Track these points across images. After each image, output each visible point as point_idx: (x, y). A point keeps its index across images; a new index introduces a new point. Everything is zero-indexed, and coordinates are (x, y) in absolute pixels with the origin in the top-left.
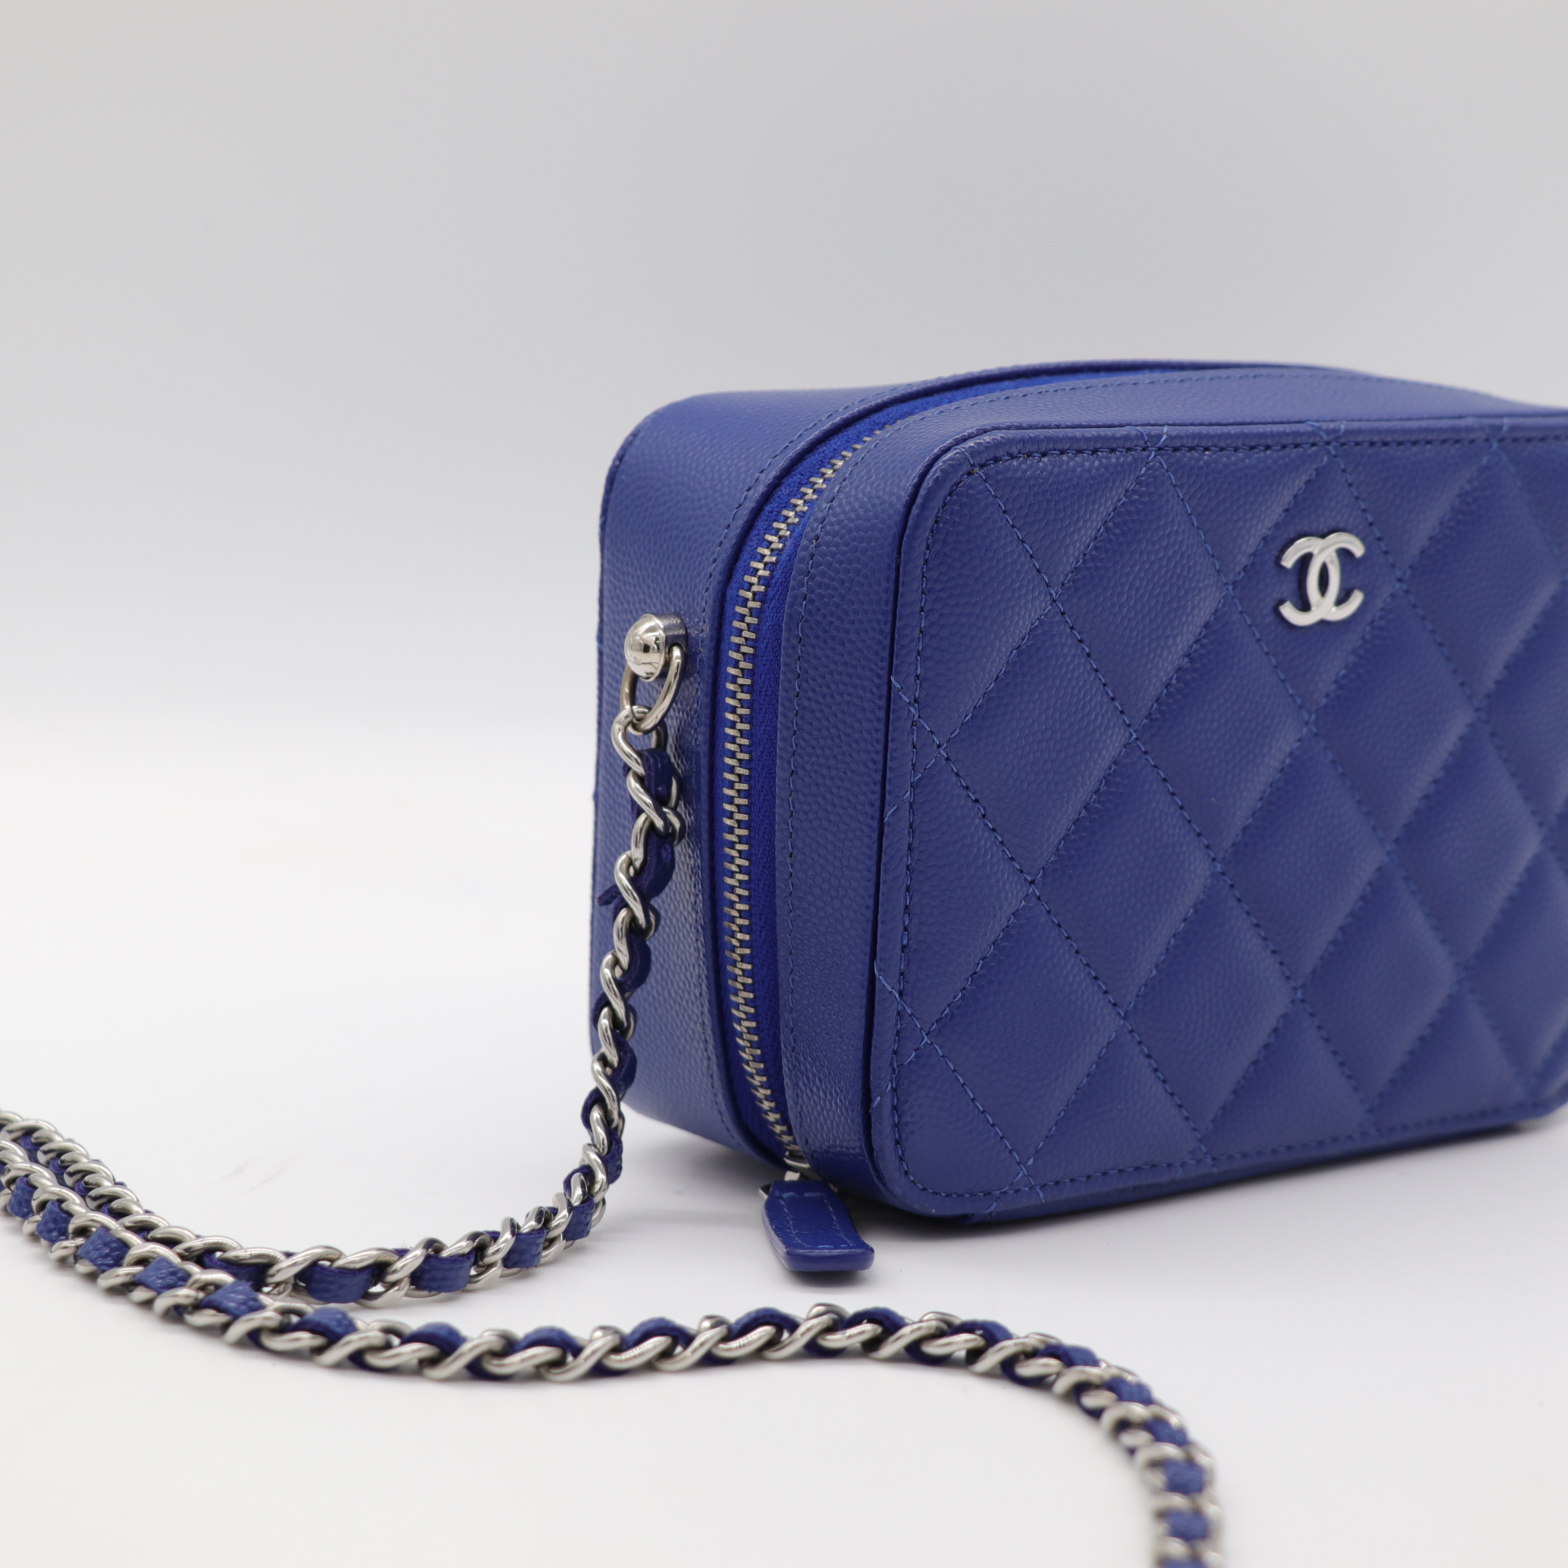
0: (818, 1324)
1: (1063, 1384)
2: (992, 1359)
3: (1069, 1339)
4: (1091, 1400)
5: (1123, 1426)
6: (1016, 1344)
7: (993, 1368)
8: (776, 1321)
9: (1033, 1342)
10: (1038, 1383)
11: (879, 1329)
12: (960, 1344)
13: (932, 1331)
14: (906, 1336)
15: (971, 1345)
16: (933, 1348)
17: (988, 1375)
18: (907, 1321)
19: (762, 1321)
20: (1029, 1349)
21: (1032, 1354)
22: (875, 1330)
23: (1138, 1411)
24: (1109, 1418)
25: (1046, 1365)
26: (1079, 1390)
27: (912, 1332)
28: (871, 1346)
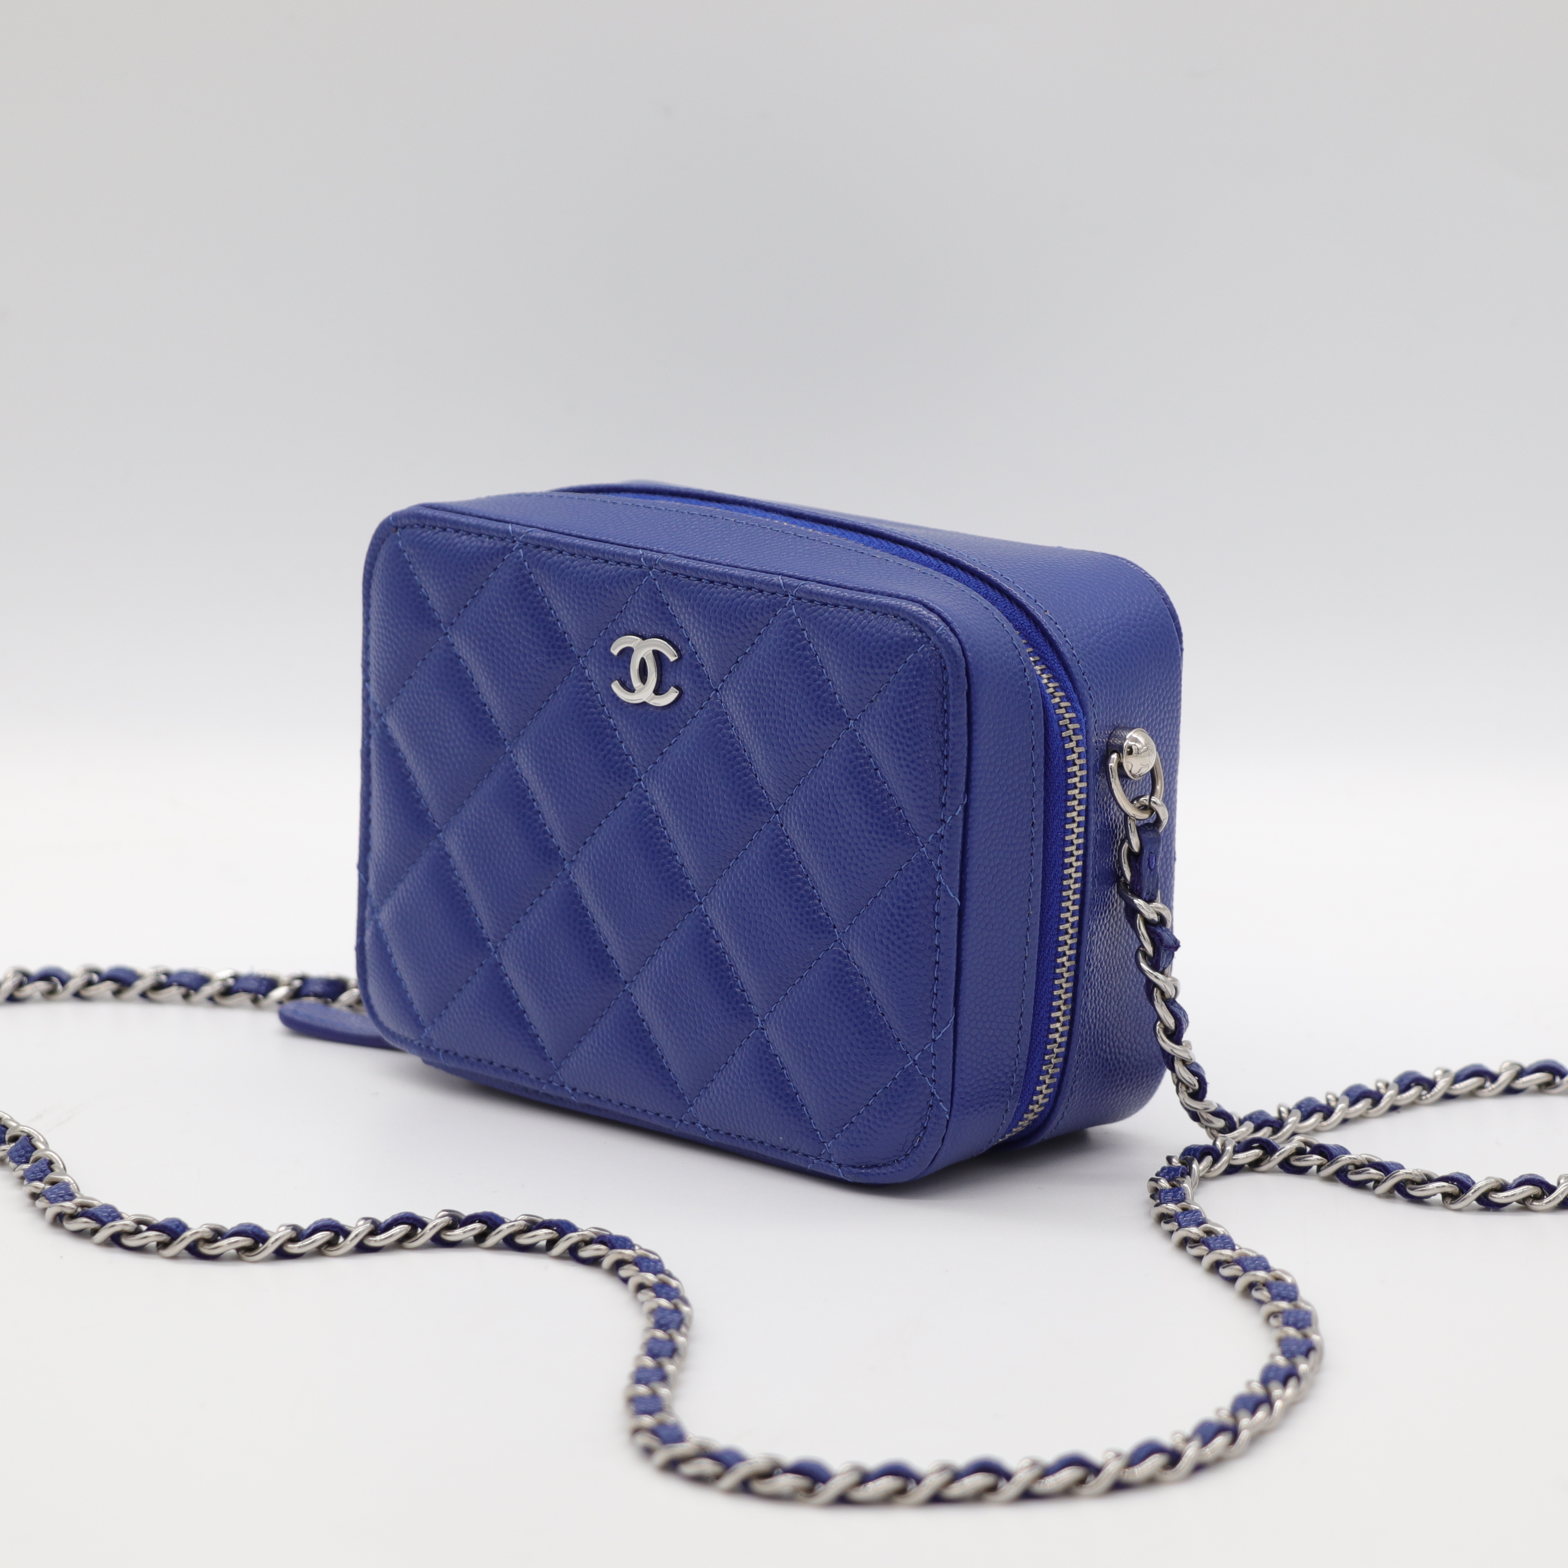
0: (442, 1222)
1: (607, 1263)
2: (562, 1246)
3: (616, 1230)
4: (624, 1272)
5: (641, 1287)
6: (579, 1235)
7: (564, 1252)
8: (411, 1221)
9: (589, 1234)
10: (594, 1262)
11: (485, 1227)
12: (542, 1236)
13: (522, 1228)
14: (504, 1230)
15: (550, 1237)
16: (523, 1240)
17: (560, 1257)
18: (506, 1220)
19: (400, 1221)
20: (588, 1239)
21: (588, 1242)
22: (482, 1227)
23: (650, 1278)
24: (633, 1282)
25: (598, 1249)
26: (619, 1264)
27: (508, 1228)
28: (480, 1238)
